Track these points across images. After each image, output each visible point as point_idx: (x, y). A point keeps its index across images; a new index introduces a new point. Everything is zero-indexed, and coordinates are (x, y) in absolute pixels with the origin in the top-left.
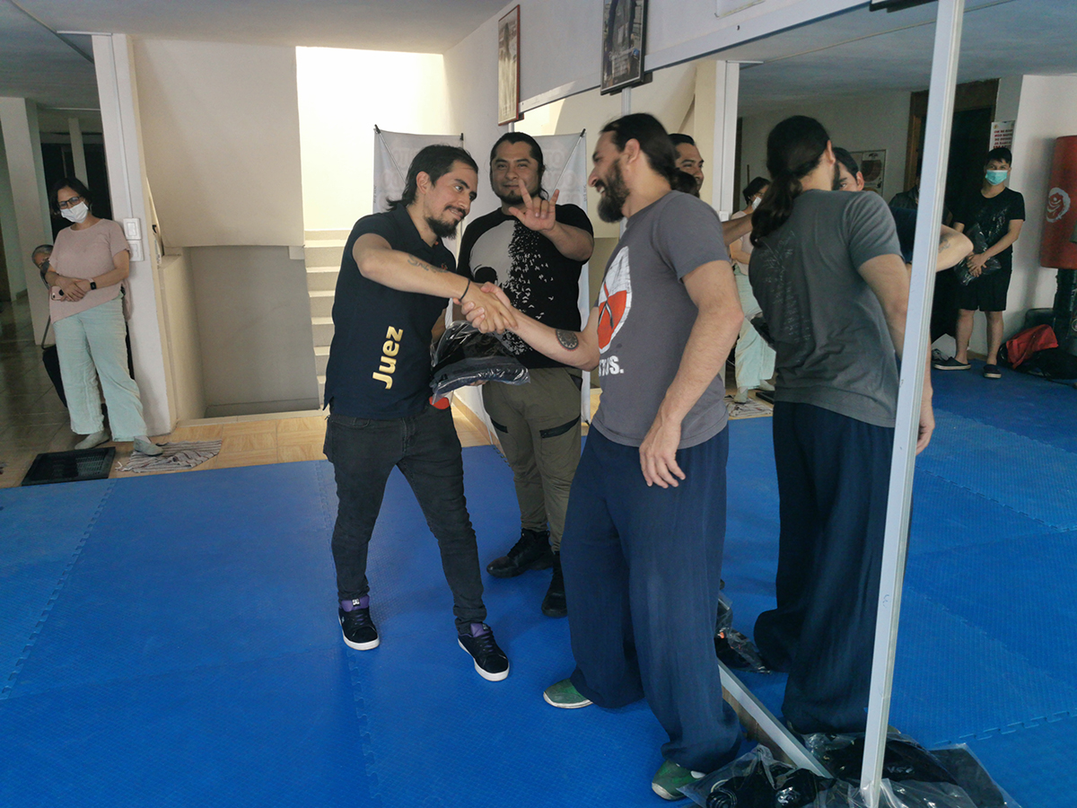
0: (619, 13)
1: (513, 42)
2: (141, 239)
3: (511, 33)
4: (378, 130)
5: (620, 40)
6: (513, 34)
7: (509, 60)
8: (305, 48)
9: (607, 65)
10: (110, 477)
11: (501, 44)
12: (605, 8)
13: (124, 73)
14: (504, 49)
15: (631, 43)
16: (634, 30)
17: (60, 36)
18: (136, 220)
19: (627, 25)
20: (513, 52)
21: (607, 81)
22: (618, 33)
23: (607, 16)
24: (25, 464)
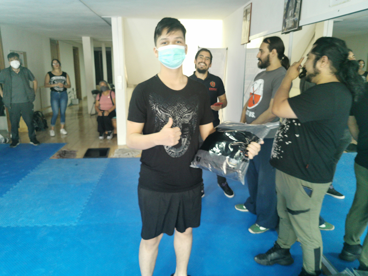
0: (290, 5)
1: (249, 16)
2: (122, 83)
3: (248, 12)
5: (290, 15)
6: (249, 13)
7: (247, 21)
9: (285, 24)
10: (109, 157)
11: (244, 16)
12: (285, 4)
14: (245, 18)
15: (294, 16)
16: (296, 11)
17: (103, 18)
19: (293, 10)
20: (248, 19)
21: (284, 29)
22: (289, 13)
23: (286, 6)
24: (84, 151)
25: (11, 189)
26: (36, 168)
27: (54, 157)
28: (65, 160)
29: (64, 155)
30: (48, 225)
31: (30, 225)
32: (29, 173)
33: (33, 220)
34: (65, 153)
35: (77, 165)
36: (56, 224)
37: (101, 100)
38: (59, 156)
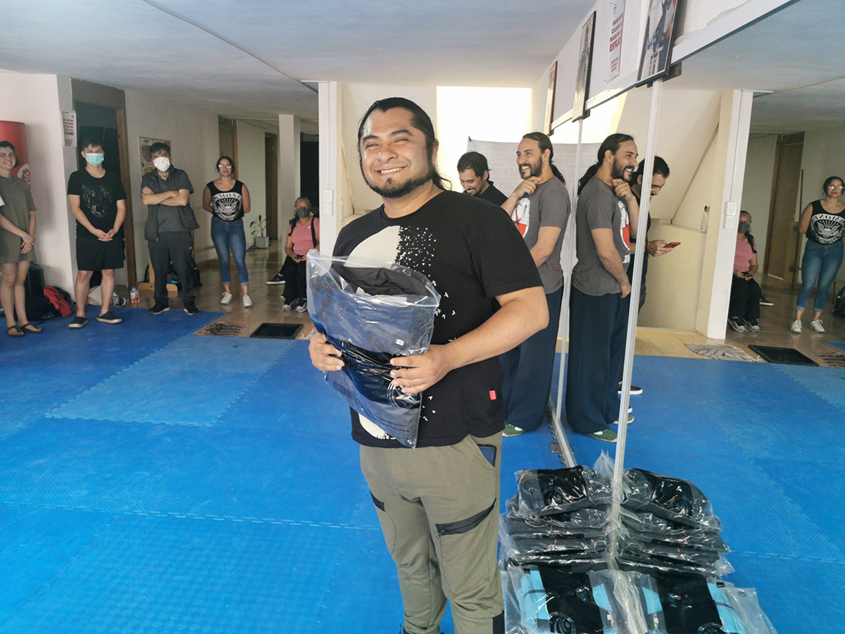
1: (552, 85)
2: (332, 203)
4: (470, 140)
6: (553, 80)
8: (442, 87)
10: (297, 338)
13: (334, 104)
17: (303, 83)
18: (331, 192)
20: (552, 90)
24: (255, 326)
25: (119, 373)
26: (166, 347)
27: (201, 333)
28: (217, 337)
29: (218, 330)
30: (167, 423)
31: (141, 422)
32: (153, 352)
33: (147, 415)
34: (221, 328)
35: (236, 346)
36: (182, 423)
37: (293, 234)
38: (209, 332)
